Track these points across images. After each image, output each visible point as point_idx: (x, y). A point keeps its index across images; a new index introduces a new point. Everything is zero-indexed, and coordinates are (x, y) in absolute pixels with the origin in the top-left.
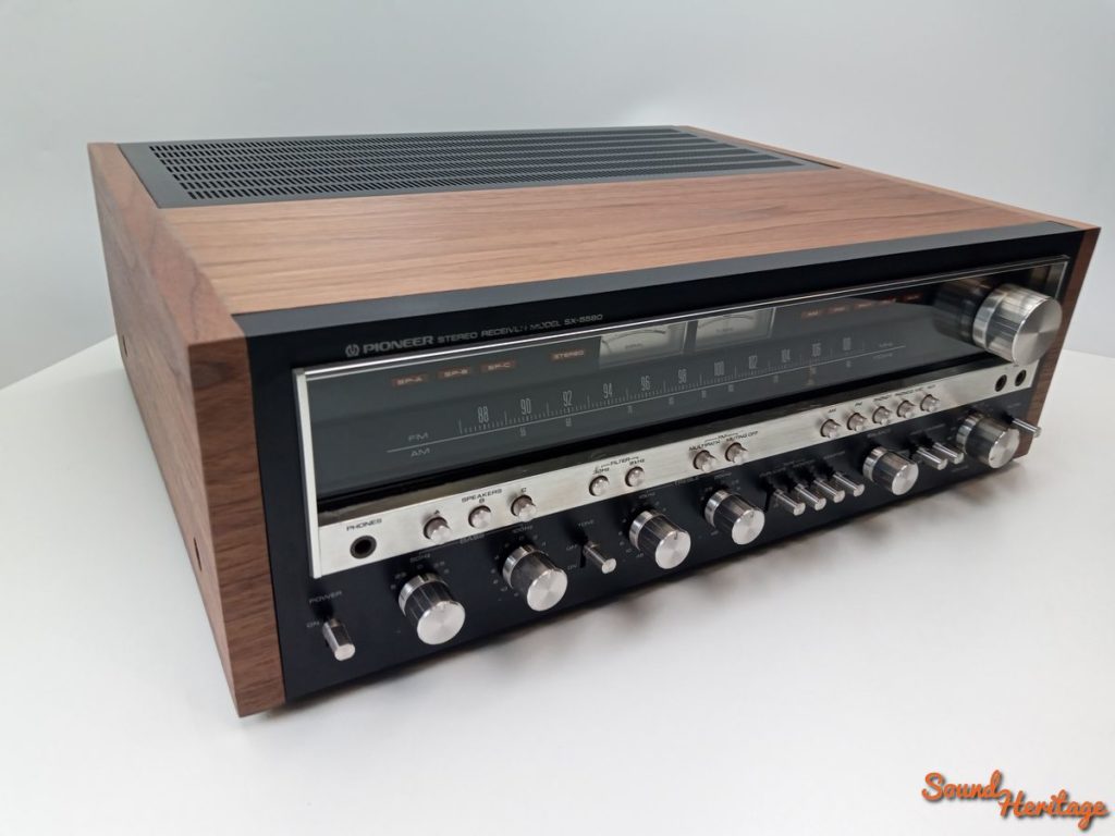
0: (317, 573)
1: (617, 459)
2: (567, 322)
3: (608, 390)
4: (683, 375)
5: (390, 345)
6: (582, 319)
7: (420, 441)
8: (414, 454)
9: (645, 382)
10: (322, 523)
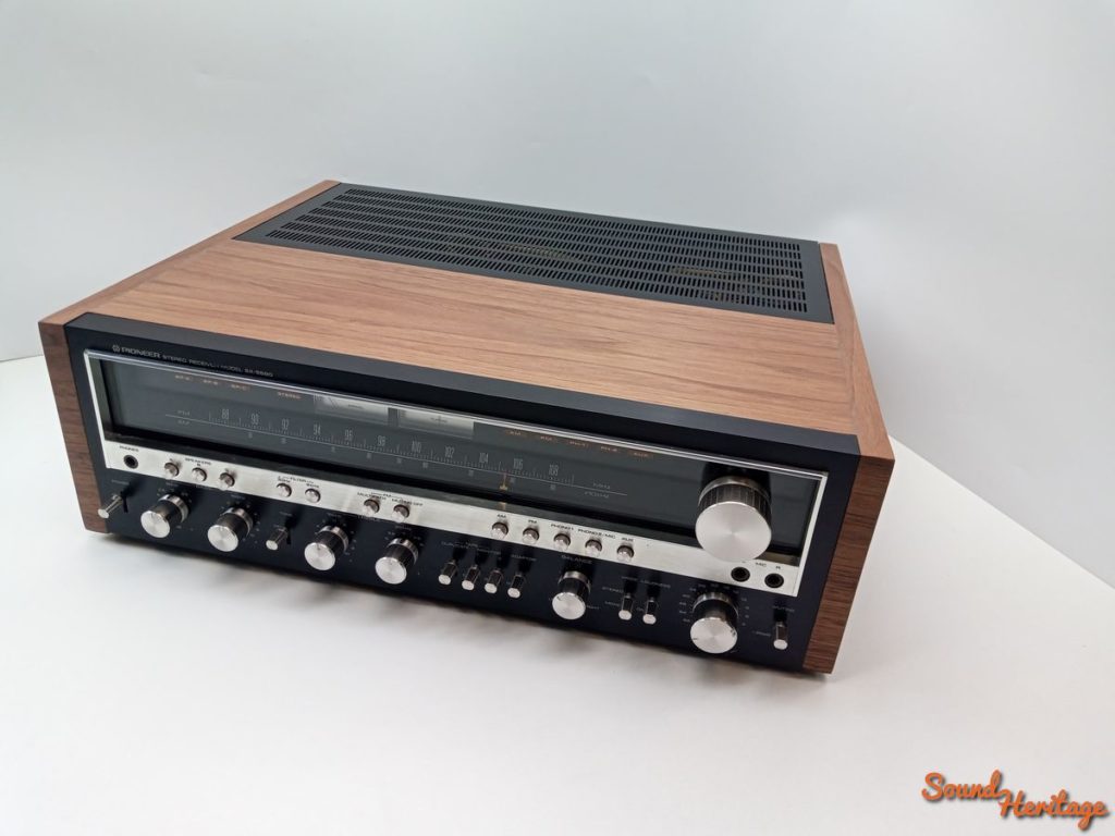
0: (108, 466)
1: (296, 477)
2: (247, 371)
3: (317, 430)
4: (382, 441)
5: (137, 351)
6: (257, 372)
7: (184, 416)
8: (180, 422)
9: (349, 435)
10: (107, 438)
